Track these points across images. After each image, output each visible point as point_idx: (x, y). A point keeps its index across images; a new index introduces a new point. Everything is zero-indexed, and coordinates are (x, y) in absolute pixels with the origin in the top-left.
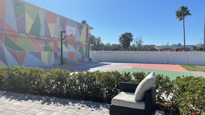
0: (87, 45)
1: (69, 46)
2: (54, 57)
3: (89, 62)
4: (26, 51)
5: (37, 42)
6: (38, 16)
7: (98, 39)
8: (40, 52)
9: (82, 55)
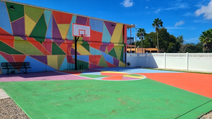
0: (123, 47)
1: (91, 48)
2: (67, 61)
3: (126, 67)
4: (26, 55)
5: (42, 45)
6: (43, 17)
7: (179, 38)
8: (46, 56)
9: (114, 59)
